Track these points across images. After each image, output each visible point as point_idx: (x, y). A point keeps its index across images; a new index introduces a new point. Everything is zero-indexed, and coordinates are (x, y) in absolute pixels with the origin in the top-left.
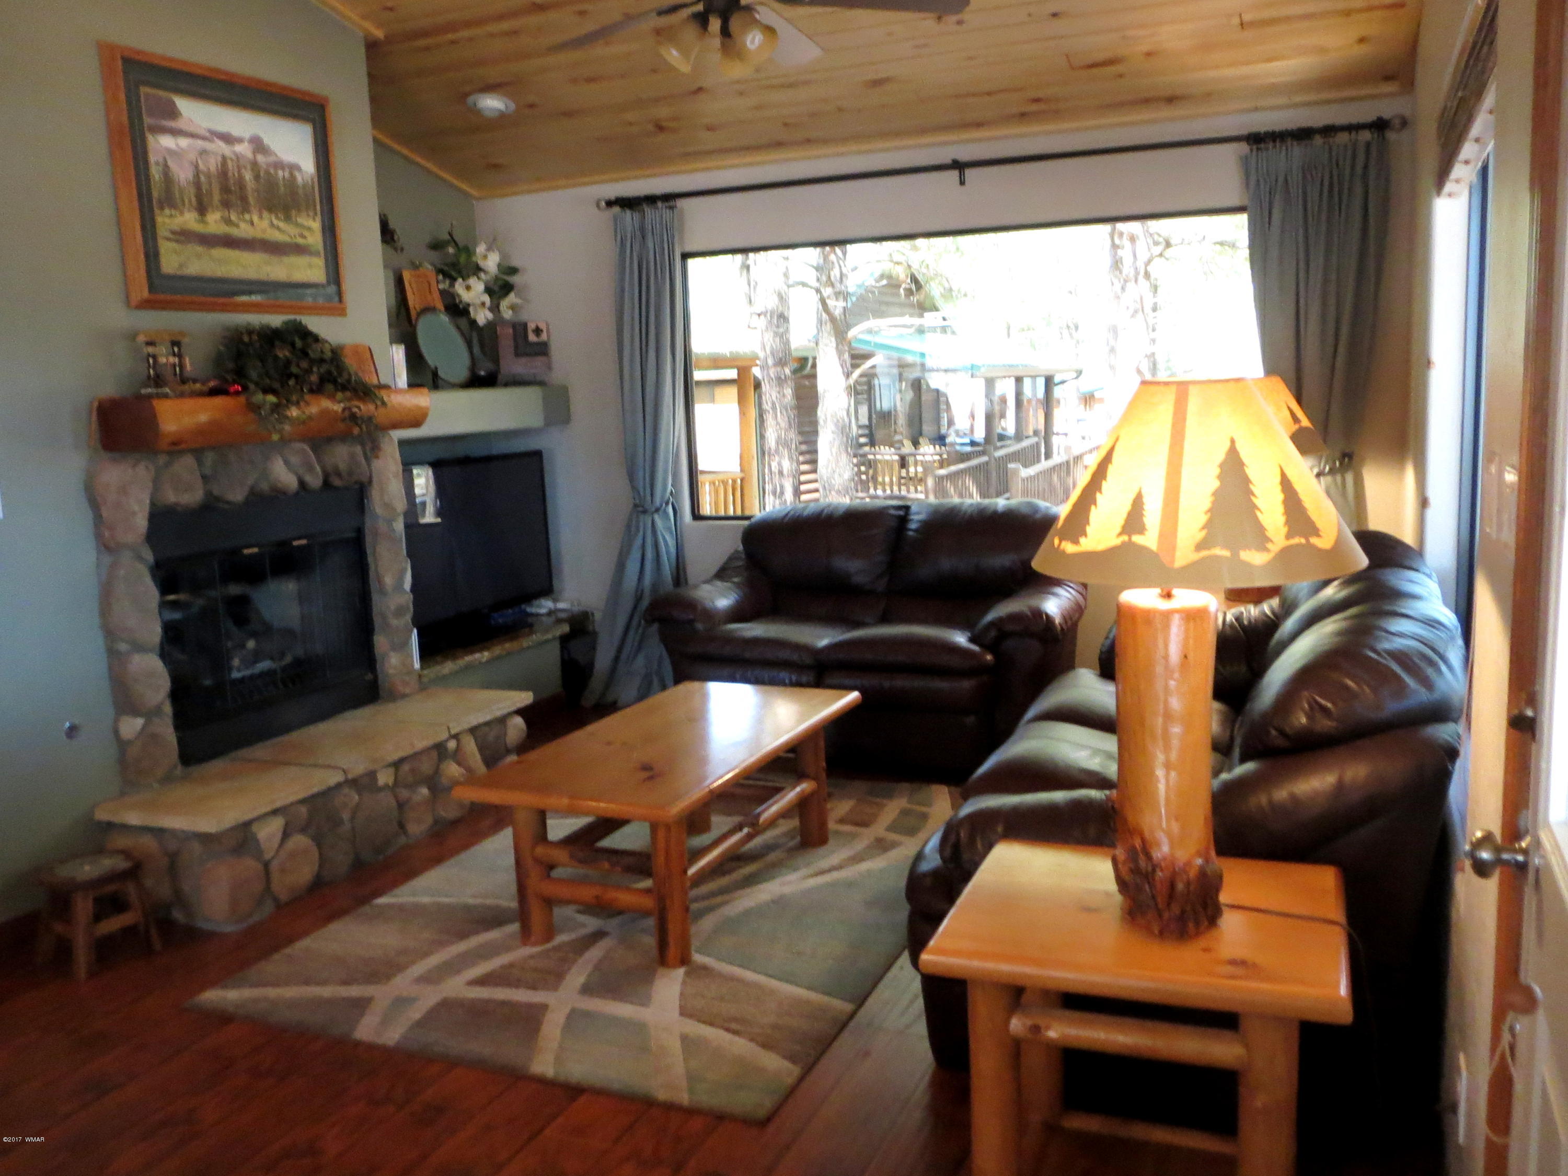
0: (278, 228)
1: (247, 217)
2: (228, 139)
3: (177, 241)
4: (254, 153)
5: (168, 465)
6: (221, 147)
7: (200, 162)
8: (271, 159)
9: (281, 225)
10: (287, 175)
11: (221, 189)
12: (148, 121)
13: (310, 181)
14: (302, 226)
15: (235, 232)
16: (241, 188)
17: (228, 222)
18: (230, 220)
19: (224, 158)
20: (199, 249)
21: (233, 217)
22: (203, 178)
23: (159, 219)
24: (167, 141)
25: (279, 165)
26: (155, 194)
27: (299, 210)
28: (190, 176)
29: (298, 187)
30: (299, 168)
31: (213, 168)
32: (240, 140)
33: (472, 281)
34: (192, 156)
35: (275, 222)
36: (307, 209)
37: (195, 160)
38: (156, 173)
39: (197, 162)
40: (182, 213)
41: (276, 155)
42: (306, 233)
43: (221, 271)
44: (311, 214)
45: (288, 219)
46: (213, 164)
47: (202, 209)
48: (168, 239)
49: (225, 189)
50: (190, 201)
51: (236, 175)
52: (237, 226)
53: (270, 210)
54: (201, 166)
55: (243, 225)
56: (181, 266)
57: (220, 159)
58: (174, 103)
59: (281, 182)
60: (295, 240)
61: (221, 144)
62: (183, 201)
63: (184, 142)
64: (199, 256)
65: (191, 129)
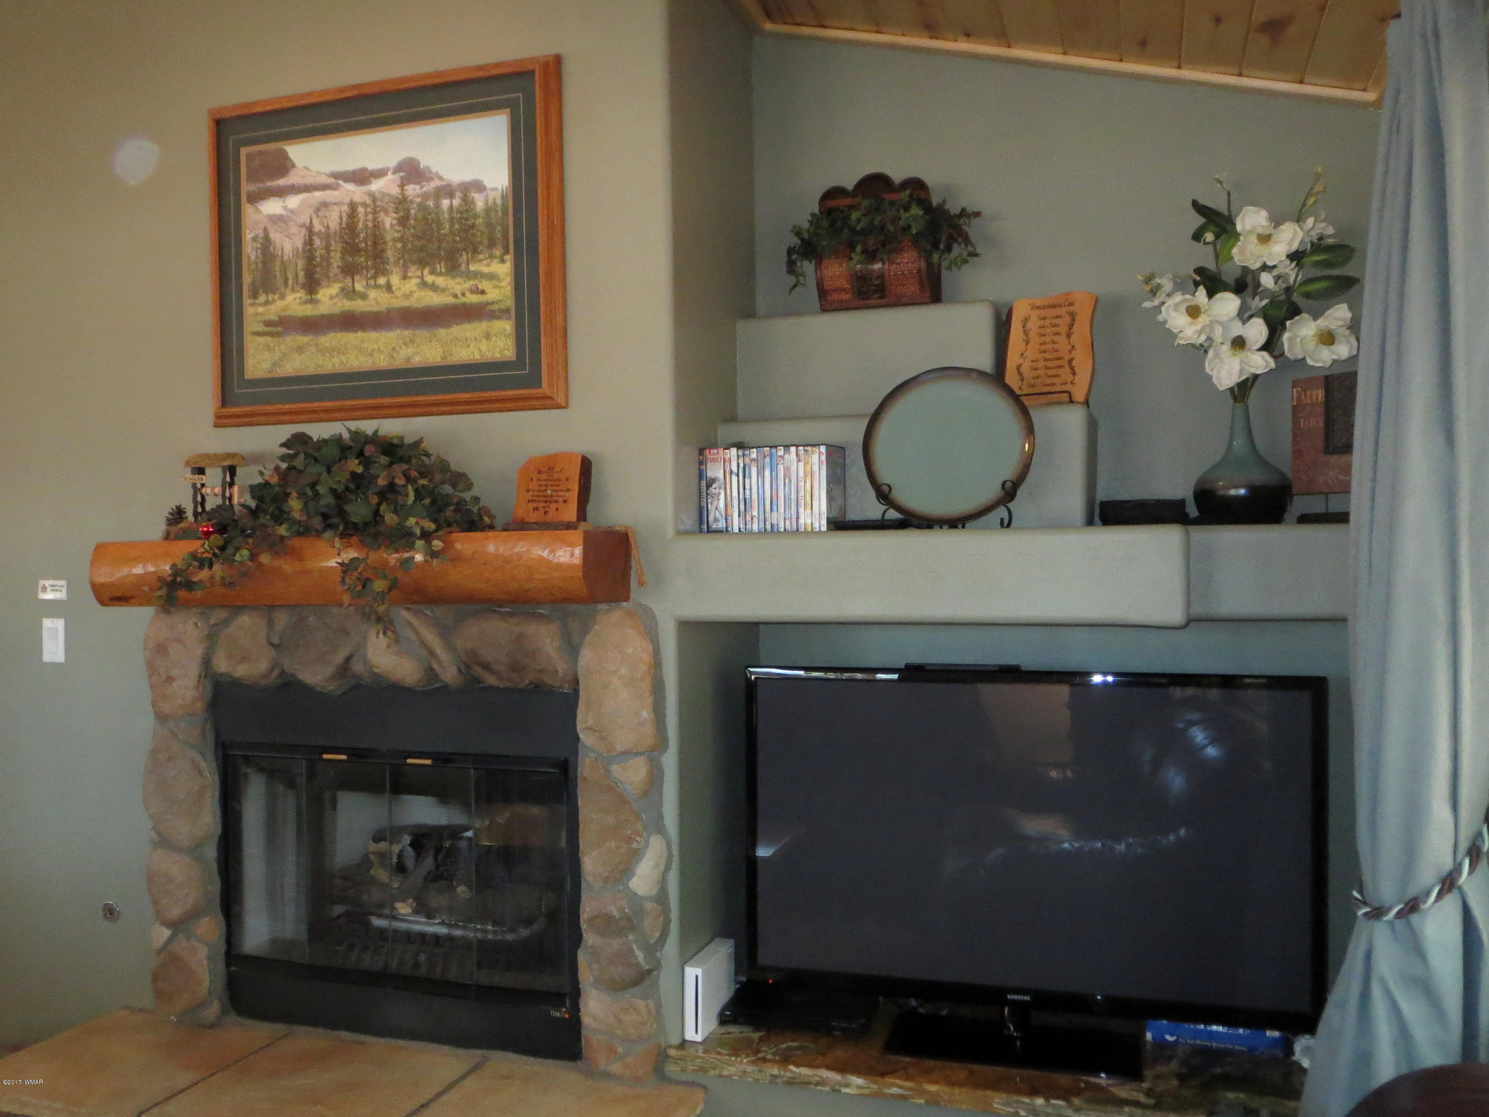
0: (434, 287)
1: (382, 281)
2: (361, 177)
3: (272, 335)
4: (402, 186)
6: (352, 191)
7: (316, 222)
8: (437, 183)
9: (440, 281)
10: (456, 202)
11: (344, 251)
12: (247, 187)
13: (499, 202)
14: (477, 275)
15: (358, 306)
16: (375, 244)
17: (350, 293)
18: (354, 290)
19: (353, 206)
20: (304, 339)
21: (359, 287)
22: (317, 242)
23: (249, 311)
24: (272, 207)
25: (448, 191)
26: (247, 279)
27: (475, 251)
28: (299, 243)
29: (476, 216)
30: (478, 186)
31: (334, 225)
32: (380, 174)
34: (304, 218)
35: (429, 279)
36: (492, 245)
37: (308, 221)
38: (250, 250)
39: (311, 221)
40: (282, 297)
41: (440, 178)
42: (484, 285)
43: (330, 365)
44: (497, 252)
45: (453, 269)
46: (334, 219)
47: (311, 285)
48: (259, 334)
49: (351, 248)
50: (296, 277)
51: (370, 224)
52: (364, 297)
53: (422, 263)
54: (317, 227)
55: (373, 294)
56: (275, 364)
57: (345, 208)
58: (284, 154)
59: (446, 215)
60: (463, 300)
61: (350, 187)
62: (286, 281)
63: (293, 201)
64: (300, 350)
65: (309, 180)
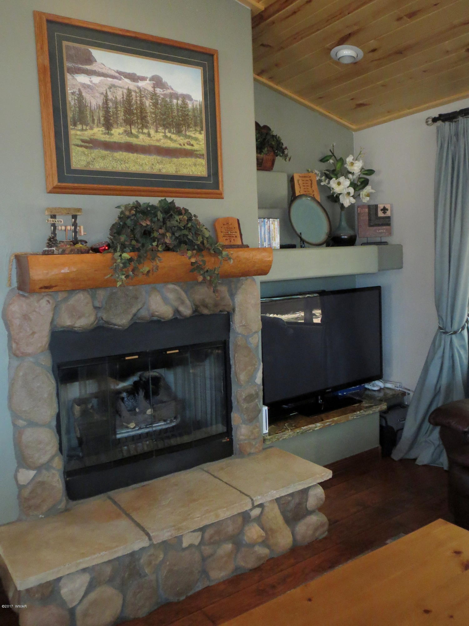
0: (170, 138)
1: (145, 131)
2: (133, 78)
3: (86, 147)
4: (154, 87)
5: (65, 300)
6: (127, 83)
7: (109, 93)
8: (169, 91)
9: (174, 137)
10: (180, 102)
11: (125, 112)
12: (67, 64)
13: (198, 107)
14: (189, 137)
15: (134, 141)
16: (141, 112)
17: (130, 134)
18: (131, 133)
19: (129, 91)
20: (104, 152)
21: (134, 131)
22: (110, 104)
23: (72, 132)
24: (82, 79)
25: (175, 96)
26: (70, 115)
27: (189, 126)
28: (100, 101)
29: (188, 111)
30: (189, 97)
31: (119, 98)
32: (143, 79)
33: (342, 179)
34: (103, 90)
35: (169, 135)
36: (196, 125)
37: (105, 92)
38: (71, 100)
39: (106, 93)
40: (92, 128)
41: (172, 89)
42: (192, 142)
43: (120, 168)
44: (198, 129)
45: (179, 132)
46: (119, 95)
47: (108, 125)
48: (78, 146)
49: (128, 111)
50: (99, 120)
51: (139, 102)
52: (137, 137)
53: (165, 127)
54: (110, 96)
55: (141, 136)
56: (88, 163)
57: (125, 91)
58: (90, 53)
59: (175, 107)
60: (184, 147)
61: (127, 80)
62: (93, 120)
63: (96, 80)
64: (104, 158)
65: (104, 71)
